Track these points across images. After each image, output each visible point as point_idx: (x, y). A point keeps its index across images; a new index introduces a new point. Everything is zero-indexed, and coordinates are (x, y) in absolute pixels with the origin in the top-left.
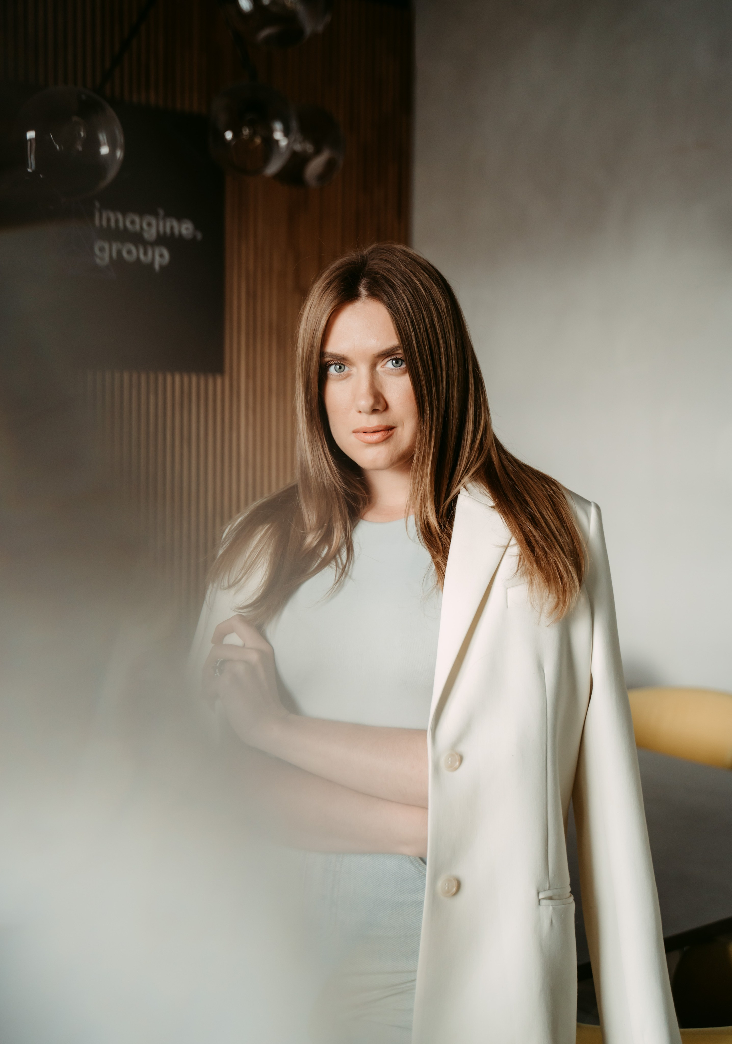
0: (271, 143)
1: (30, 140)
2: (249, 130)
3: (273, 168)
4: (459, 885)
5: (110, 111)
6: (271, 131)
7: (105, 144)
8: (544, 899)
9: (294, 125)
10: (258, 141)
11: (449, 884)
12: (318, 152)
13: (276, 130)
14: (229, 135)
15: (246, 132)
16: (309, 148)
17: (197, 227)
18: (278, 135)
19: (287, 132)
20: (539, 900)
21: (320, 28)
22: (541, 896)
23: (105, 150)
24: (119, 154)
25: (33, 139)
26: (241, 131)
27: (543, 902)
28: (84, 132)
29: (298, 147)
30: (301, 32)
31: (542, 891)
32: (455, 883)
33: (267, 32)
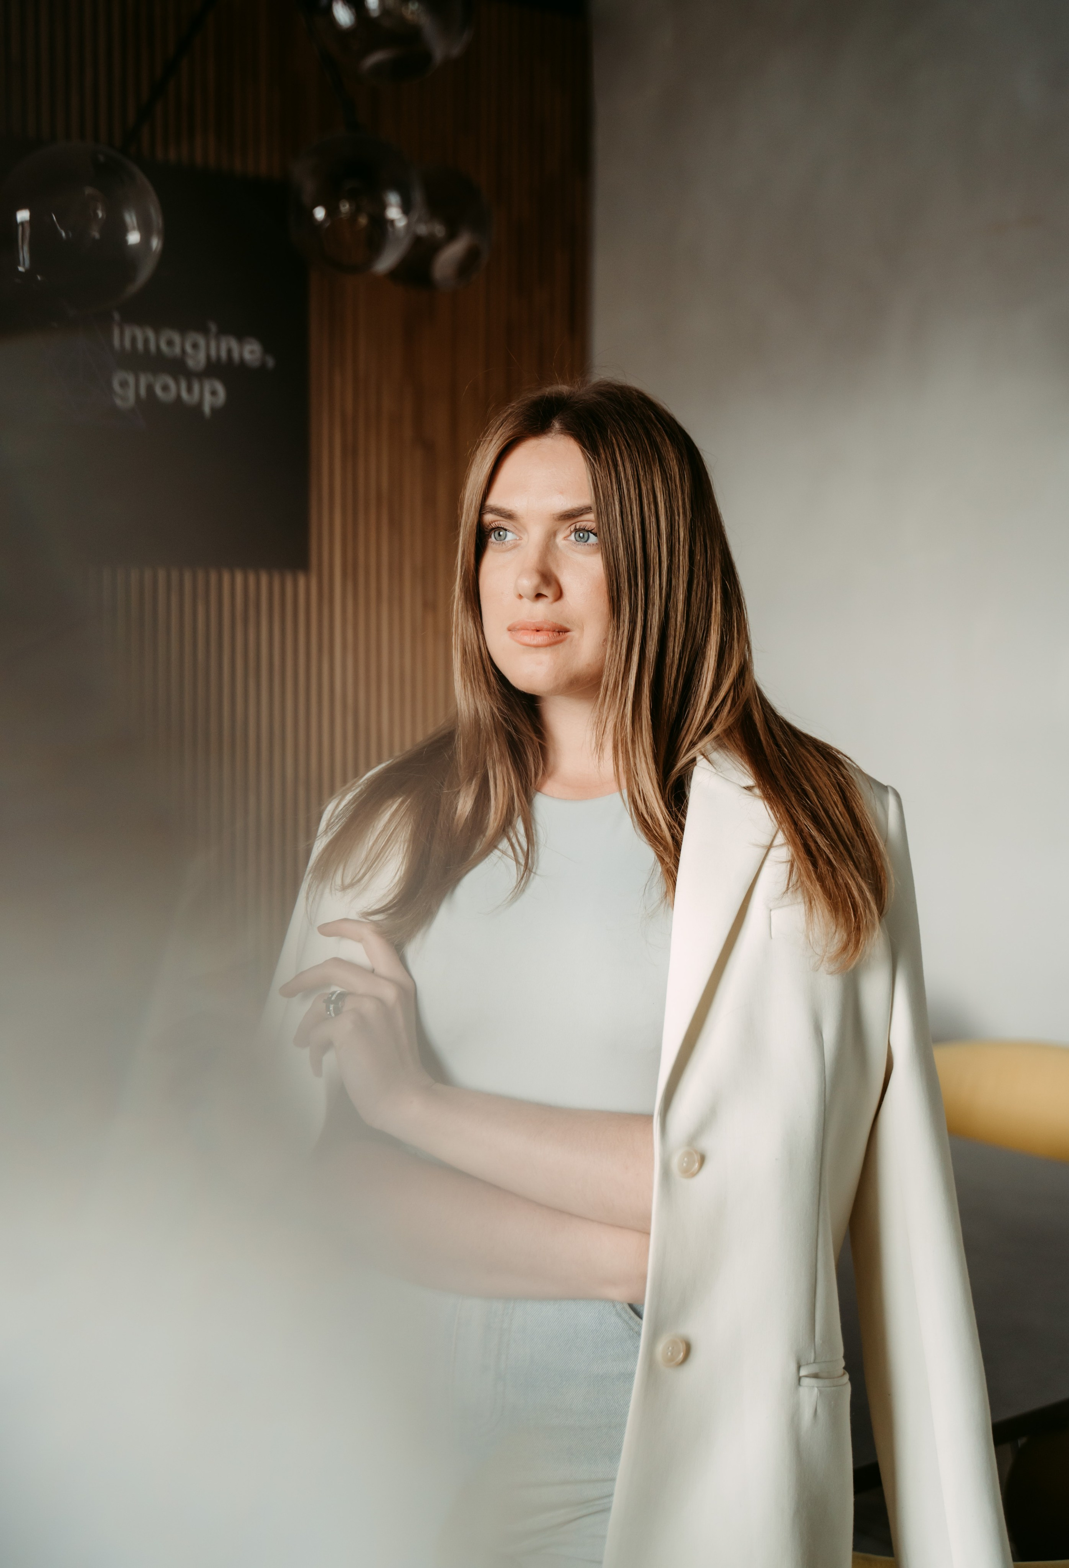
0: (381, 223)
1: (22, 223)
2: (350, 206)
3: (386, 262)
4: (688, 1351)
5: (142, 178)
6: (383, 206)
7: (134, 229)
8: (806, 1376)
9: (418, 196)
10: (363, 221)
11: (674, 1349)
12: (451, 236)
13: (391, 205)
14: (320, 213)
15: (345, 207)
16: (439, 230)
17: (267, 349)
18: (394, 213)
19: (406, 208)
20: (800, 1379)
21: (456, 51)
22: (803, 1372)
23: (134, 238)
24: (156, 243)
25: (26, 222)
26: (338, 208)
27: (806, 1382)
28: (102, 211)
29: (422, 230)
30: (427, 57)
31: (804, 1365)
32: (682, 1348)
33: (376, 58)
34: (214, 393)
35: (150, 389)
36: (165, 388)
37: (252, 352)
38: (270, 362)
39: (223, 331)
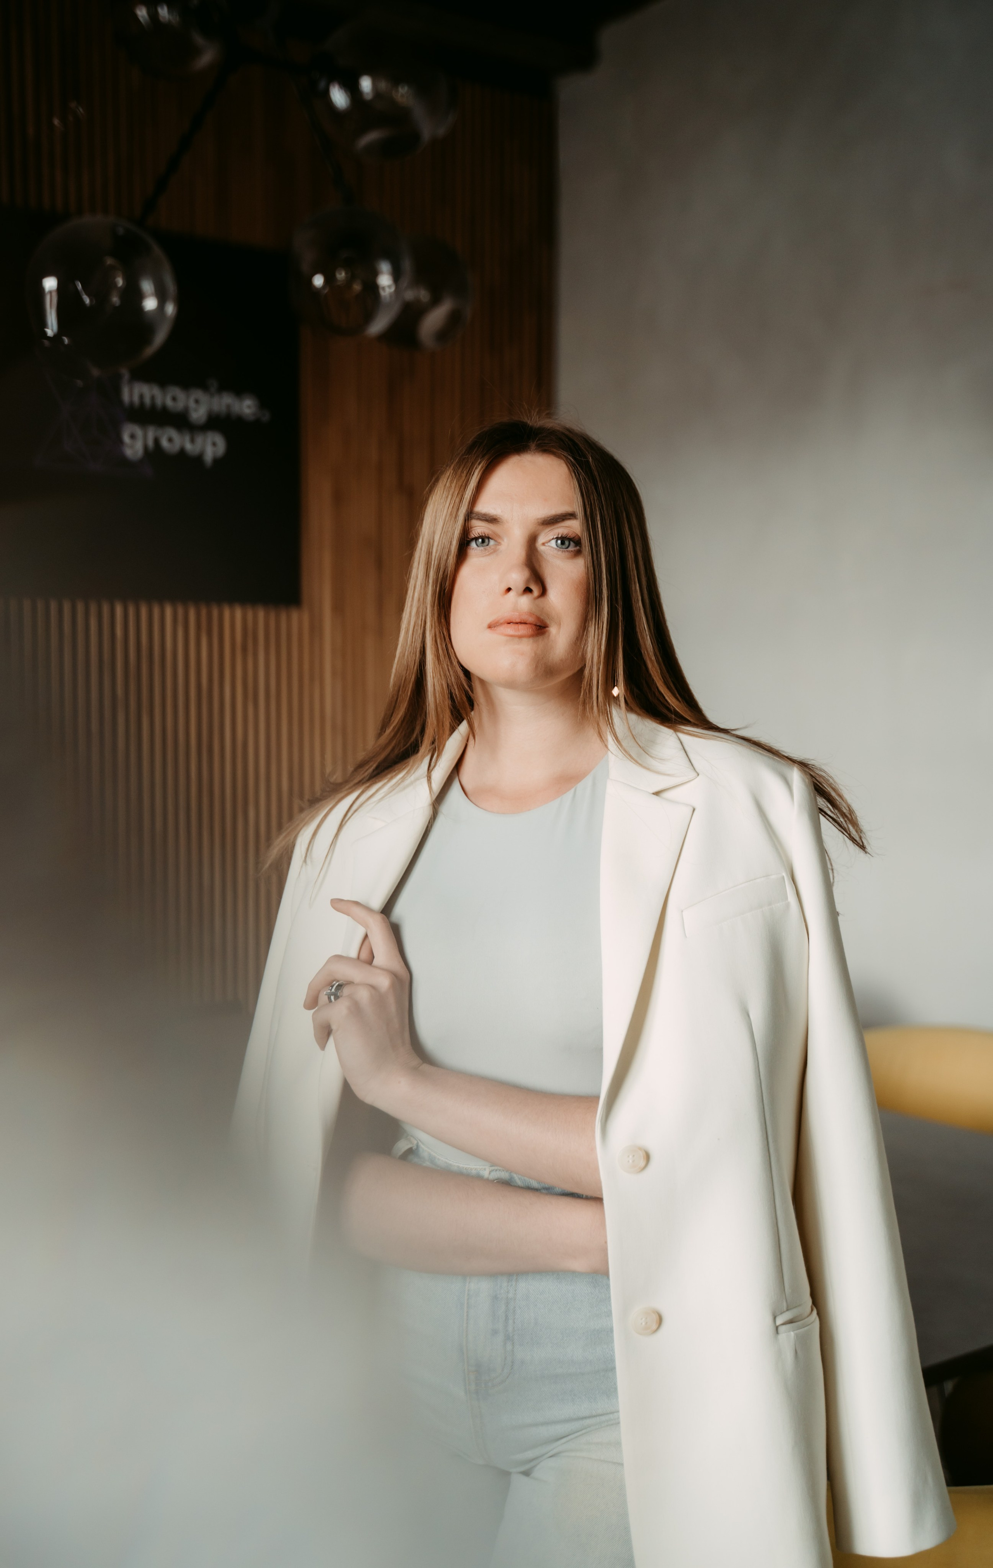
0: (372, 288)
1: (50, 292)
2: (346, 273)
3: (378, 325)
4: (660, 1320)
5: (157, 251)
6: (375, 274)
7: (149, 296)
8: (783, 1324)
9: (407, 265)
10: (357, 287)
11: (646, 1318)
12: (436, 301)
13: (382, 273)
14: (318, 281)
15: (341, 275)
16: (424, 295)
17: (263, 404)
18: (385, 280)
19: (397, 276)
20: (777, 1328)
21: (441, 131)
22: (779, 1322)
23: (150, 304)
24: (170, 309)
25: (54, 291)
26: (334, 276)
27: (782, 1329)
28: (123, 279)
29: (409, 295)
30: (416, 137)
31: (779, 1315)
32: (655, 1317)
33: (371, 137)
34: (214, 444)
35: (157, 441)
36: (170, 440)
37: (249, 407)
38: (266, 417)
39: (223, 388)
